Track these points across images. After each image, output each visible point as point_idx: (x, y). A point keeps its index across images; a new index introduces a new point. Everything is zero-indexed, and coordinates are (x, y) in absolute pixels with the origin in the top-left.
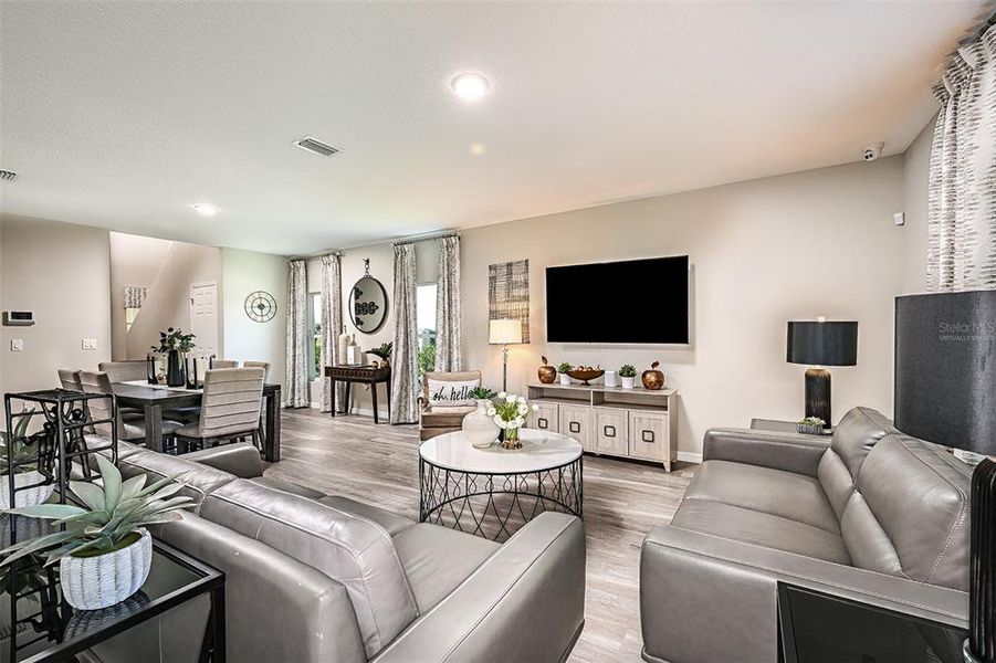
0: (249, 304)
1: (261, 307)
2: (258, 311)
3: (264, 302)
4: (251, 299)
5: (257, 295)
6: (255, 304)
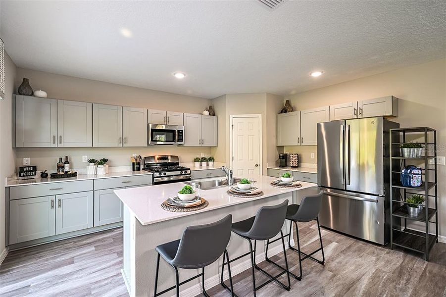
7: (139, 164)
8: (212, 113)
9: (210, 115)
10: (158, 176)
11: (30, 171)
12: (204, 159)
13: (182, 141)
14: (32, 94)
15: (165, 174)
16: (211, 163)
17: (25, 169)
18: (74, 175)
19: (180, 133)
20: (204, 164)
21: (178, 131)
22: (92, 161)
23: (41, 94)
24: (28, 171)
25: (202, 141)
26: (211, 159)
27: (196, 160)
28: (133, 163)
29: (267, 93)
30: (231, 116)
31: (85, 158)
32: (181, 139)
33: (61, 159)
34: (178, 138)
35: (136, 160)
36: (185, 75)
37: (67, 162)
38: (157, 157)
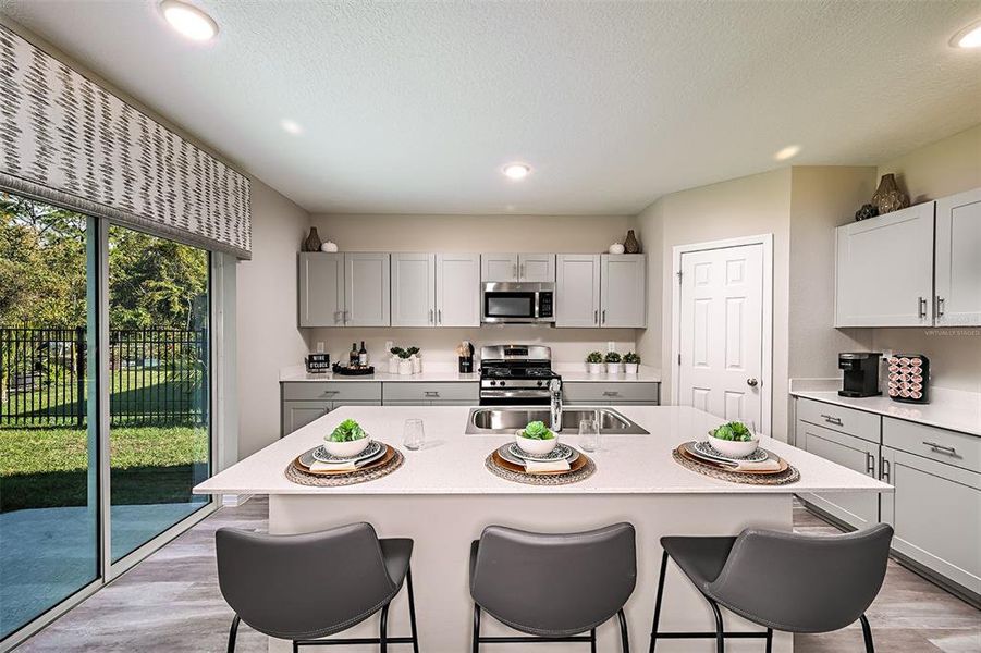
7: (470, 359)
8: (634, 245)
9: (626, 252)
10: (490, 386)
11: (322, 361)
12: (613, 358)
13: (551, 315)
14: (320, 250)
15: (503, 384)
16: (631, 368)
17: (315, 358)
18: (371, 371)
19: (547, 298)
20: (614, 368)
21: (542, 294)
22: (395, 351)
23: (330, 247)
24: (318, 362)
25: (600, 315)
26: (632, 358)
27: (595, 358)
28: (462, 358)
30: (678, 250)
31: (388, 346)
32: (546, 311)
33: (355, 346)
34: (540, 308)
35: (464, 354)
36: (528, 169)
37: (363, 349)
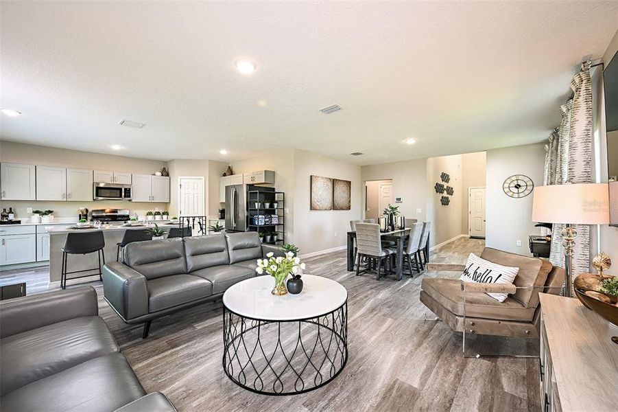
0: (506, 185)
1: (518, 186)
2: (515, 190)
3: (520, 183)
4: (509, 181)
5: (514, 178)
6: (513, 185)
7: (86, 215)
8: (165, 173)
9: (162, 175)
12: (158, 213)
13: (130, 197)
16: (165, 217)
18: (19, 222)
19: (128, 190)
20: (157, 217)
21: (125, 189)
22: (37, 212)
25: (152, 197)
26: (165, 213)
27: (150, 214)
28: (80, 215)
29: (210, 161)
30: (179, 178)
31: (30, 210)
32: (128, 195)
33: (5, 210)
34: (125, 194)
35: (83, 213)
37: (11, 212)
38: (108, 210)
